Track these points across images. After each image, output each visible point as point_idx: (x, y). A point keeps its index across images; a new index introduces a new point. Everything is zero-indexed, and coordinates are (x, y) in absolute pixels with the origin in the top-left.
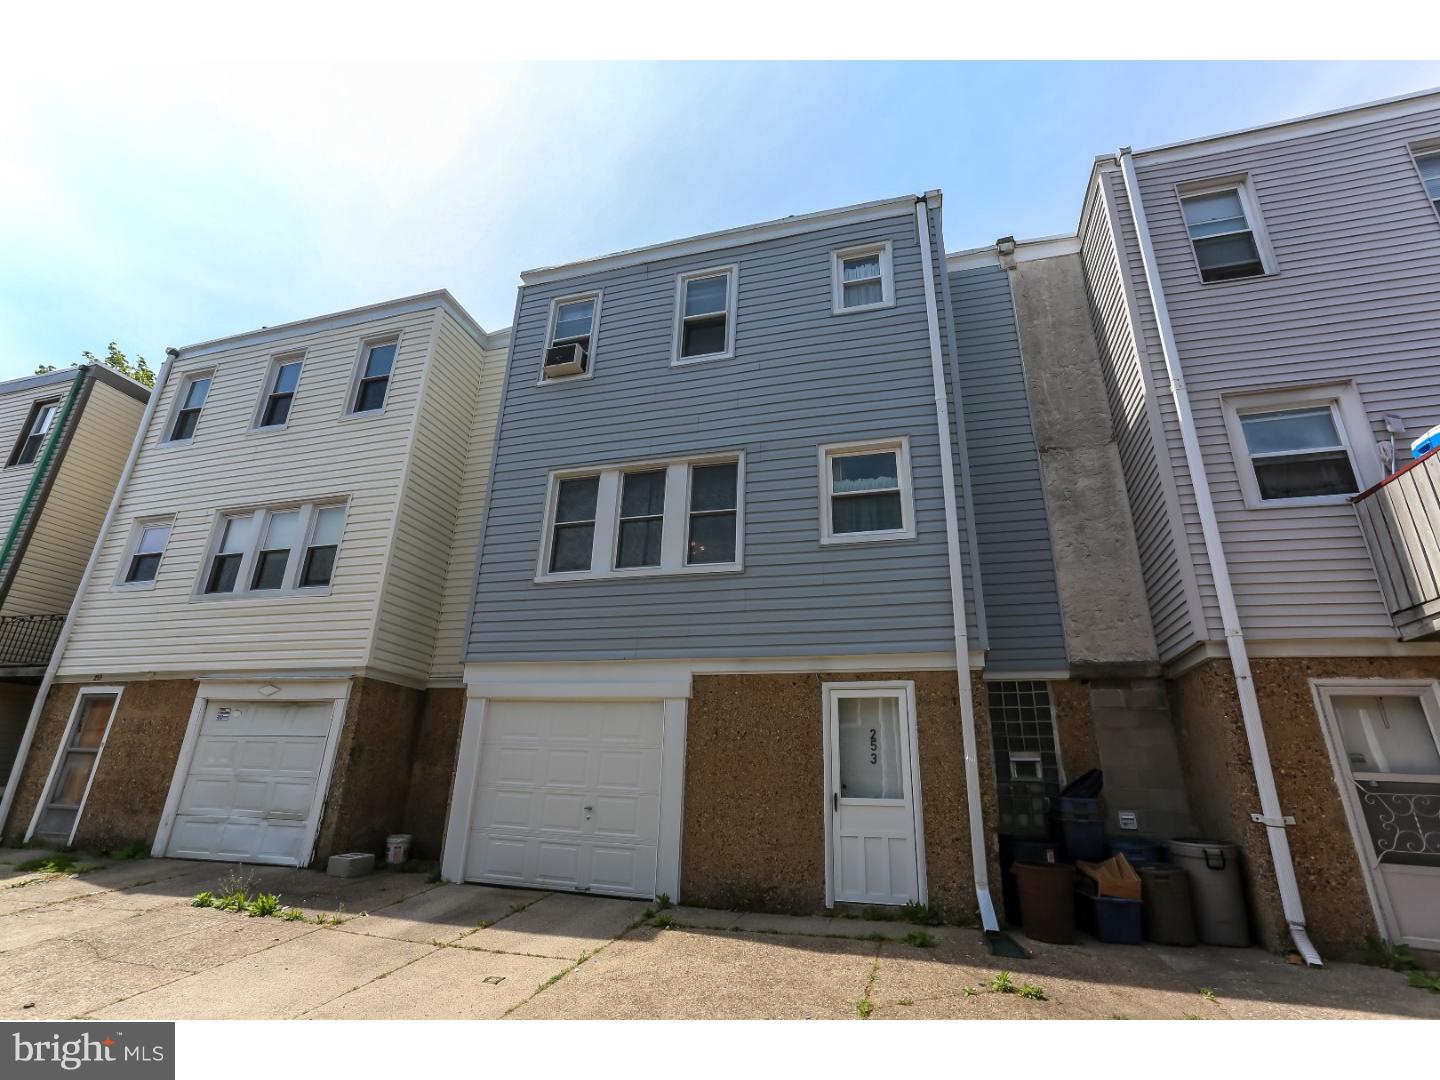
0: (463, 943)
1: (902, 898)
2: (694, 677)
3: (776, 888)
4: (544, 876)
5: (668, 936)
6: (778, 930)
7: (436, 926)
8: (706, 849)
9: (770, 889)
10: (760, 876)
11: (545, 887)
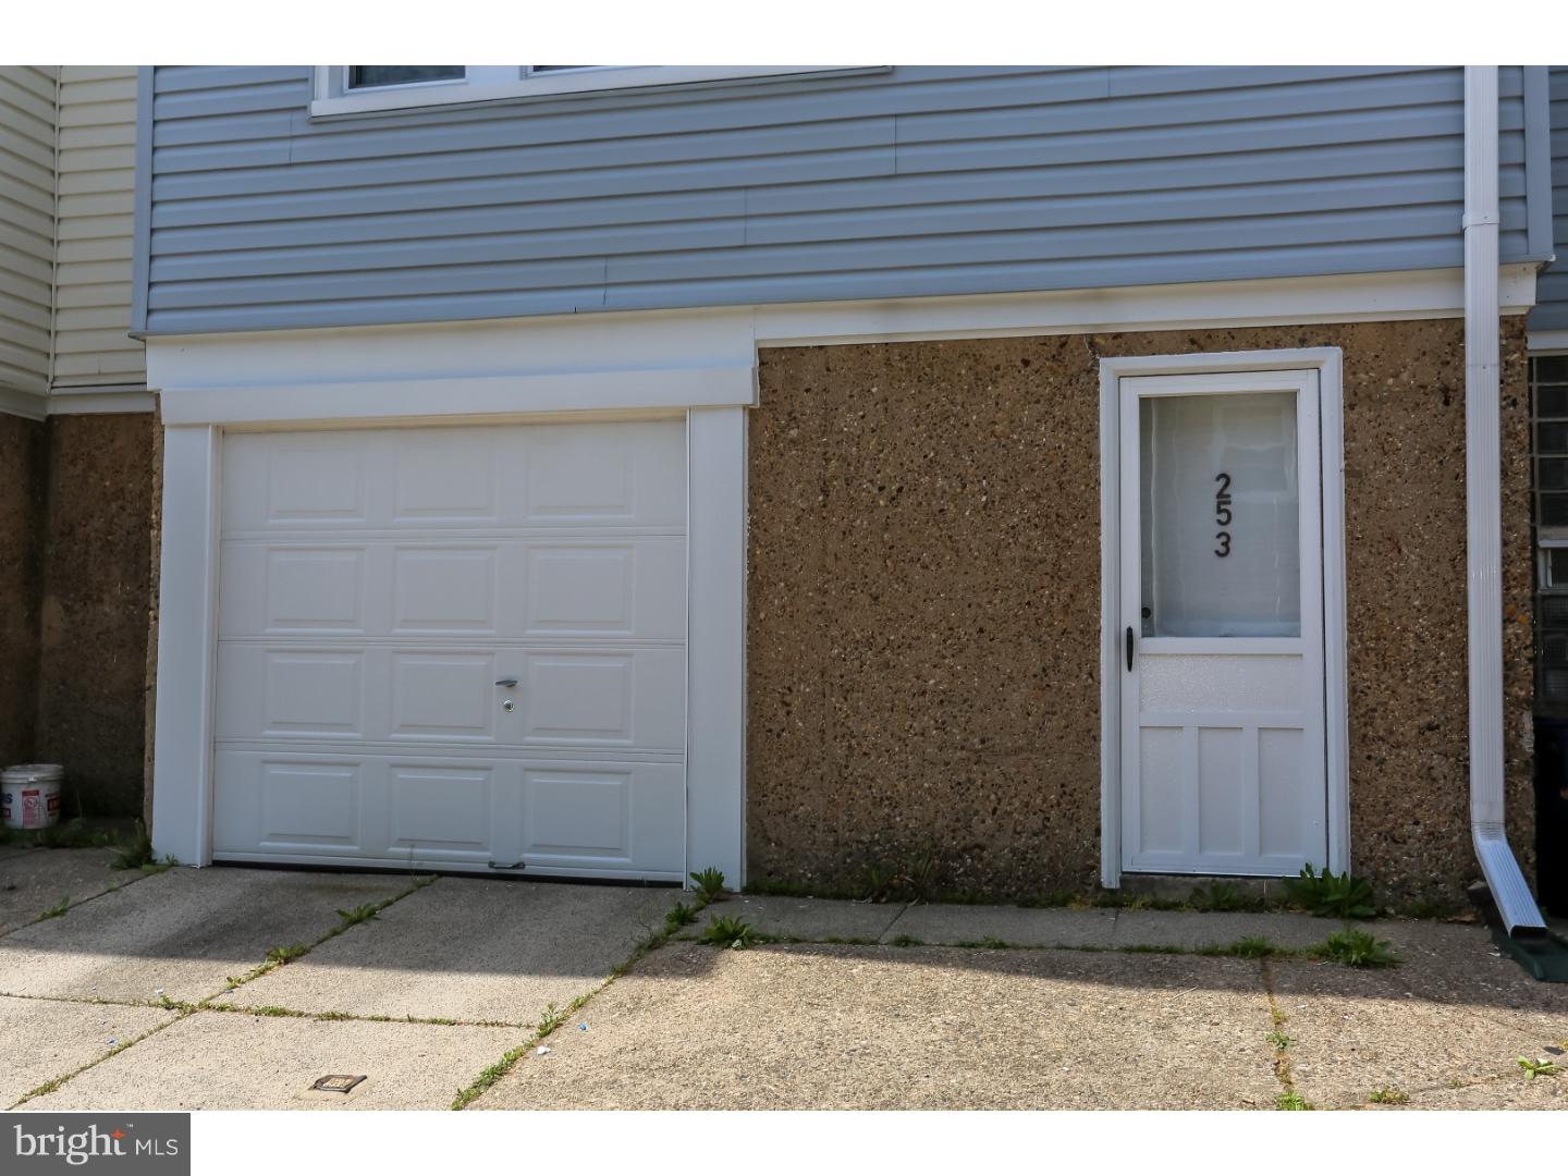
0: (240, 997)
1: (1285, 863)
2: (761, 351)
3: (983, 848)
4: (413, 843)
5: (743, 968)
6: (1008, 942)
7: (162, 964)
8: (807, 766)
9: (965, 850)
10: (939, 823)
11: (415, 865)
